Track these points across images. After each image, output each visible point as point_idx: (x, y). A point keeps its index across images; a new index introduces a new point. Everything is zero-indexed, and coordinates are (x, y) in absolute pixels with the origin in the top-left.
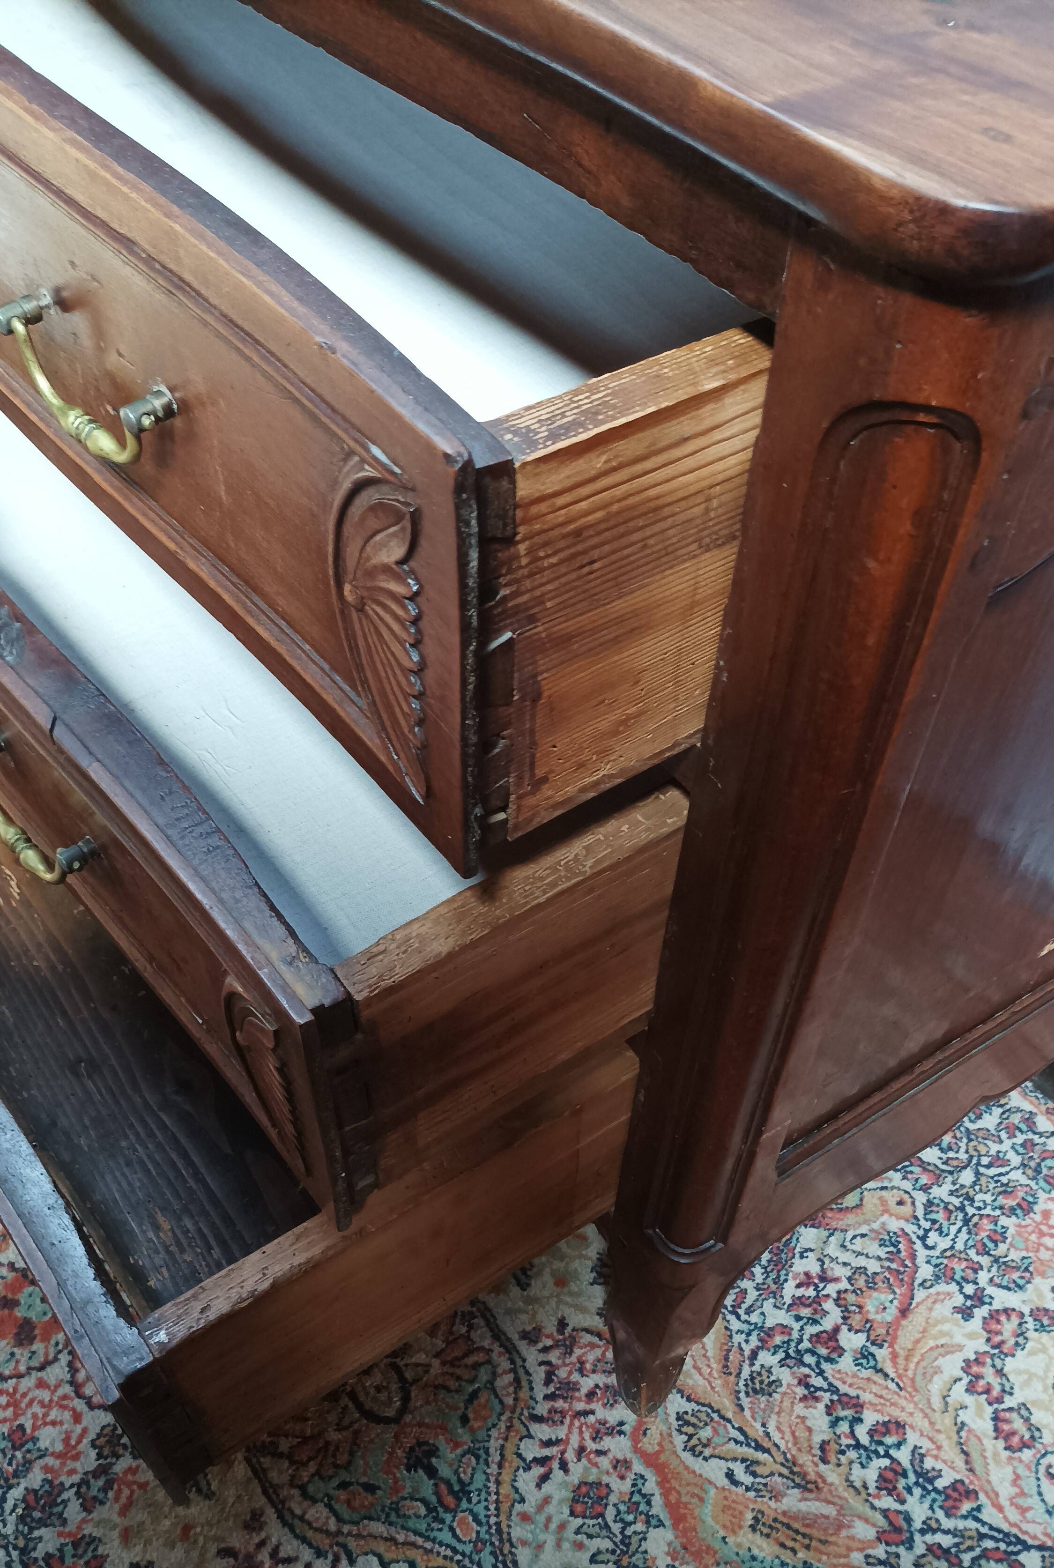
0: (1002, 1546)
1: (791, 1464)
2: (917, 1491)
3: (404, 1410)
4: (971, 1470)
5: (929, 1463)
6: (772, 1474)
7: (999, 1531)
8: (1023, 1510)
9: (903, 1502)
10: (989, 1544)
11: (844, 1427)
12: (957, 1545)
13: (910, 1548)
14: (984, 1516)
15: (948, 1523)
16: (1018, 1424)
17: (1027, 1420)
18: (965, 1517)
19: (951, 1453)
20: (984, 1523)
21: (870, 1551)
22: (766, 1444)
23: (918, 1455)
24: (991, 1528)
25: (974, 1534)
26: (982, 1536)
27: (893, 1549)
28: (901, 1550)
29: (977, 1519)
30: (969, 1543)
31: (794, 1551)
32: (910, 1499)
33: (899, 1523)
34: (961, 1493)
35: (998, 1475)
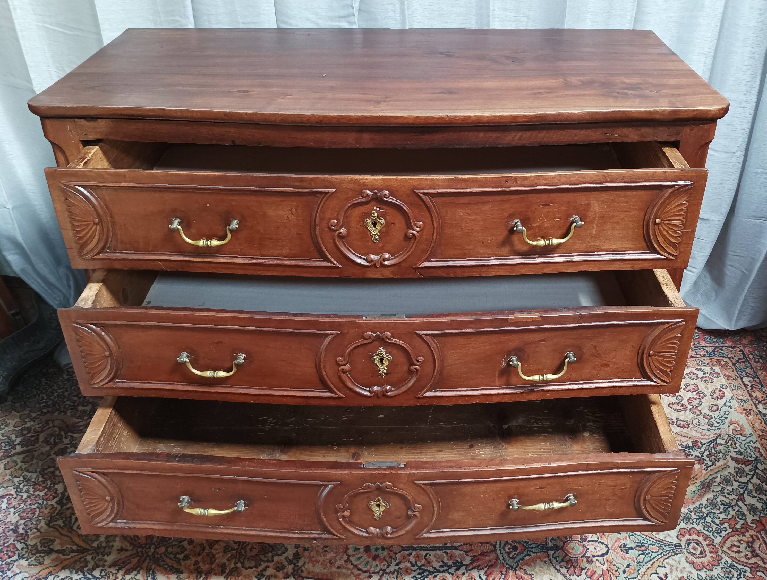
0: (713, 444)
2: (691, 451)
3: (607, 546)
4: (690, 438)
5: (684, 444)
7: (709, 442)
8: (705, 435)
9: (692, 455)
10: (712, 446)
12: (709, 452)
13: (706, 461)
14: (704, 443)
15: (702, 450)
16: (682, 423)
17: (681, 420)
18: (702, 446)
19: (683, 439)
20: (705, 444)
21: (703, 468)
23: (681, 445)
24: (708, 443)
25: (707, 447)
26: (709, 446)
27: (704, 464)
28: (705, 462)
29: (704, 444)
30: (710, 449)
31: (696, 482)
32: (692, 453)
33: (698, 458)
34: (695, 443)
35: (694, 434)
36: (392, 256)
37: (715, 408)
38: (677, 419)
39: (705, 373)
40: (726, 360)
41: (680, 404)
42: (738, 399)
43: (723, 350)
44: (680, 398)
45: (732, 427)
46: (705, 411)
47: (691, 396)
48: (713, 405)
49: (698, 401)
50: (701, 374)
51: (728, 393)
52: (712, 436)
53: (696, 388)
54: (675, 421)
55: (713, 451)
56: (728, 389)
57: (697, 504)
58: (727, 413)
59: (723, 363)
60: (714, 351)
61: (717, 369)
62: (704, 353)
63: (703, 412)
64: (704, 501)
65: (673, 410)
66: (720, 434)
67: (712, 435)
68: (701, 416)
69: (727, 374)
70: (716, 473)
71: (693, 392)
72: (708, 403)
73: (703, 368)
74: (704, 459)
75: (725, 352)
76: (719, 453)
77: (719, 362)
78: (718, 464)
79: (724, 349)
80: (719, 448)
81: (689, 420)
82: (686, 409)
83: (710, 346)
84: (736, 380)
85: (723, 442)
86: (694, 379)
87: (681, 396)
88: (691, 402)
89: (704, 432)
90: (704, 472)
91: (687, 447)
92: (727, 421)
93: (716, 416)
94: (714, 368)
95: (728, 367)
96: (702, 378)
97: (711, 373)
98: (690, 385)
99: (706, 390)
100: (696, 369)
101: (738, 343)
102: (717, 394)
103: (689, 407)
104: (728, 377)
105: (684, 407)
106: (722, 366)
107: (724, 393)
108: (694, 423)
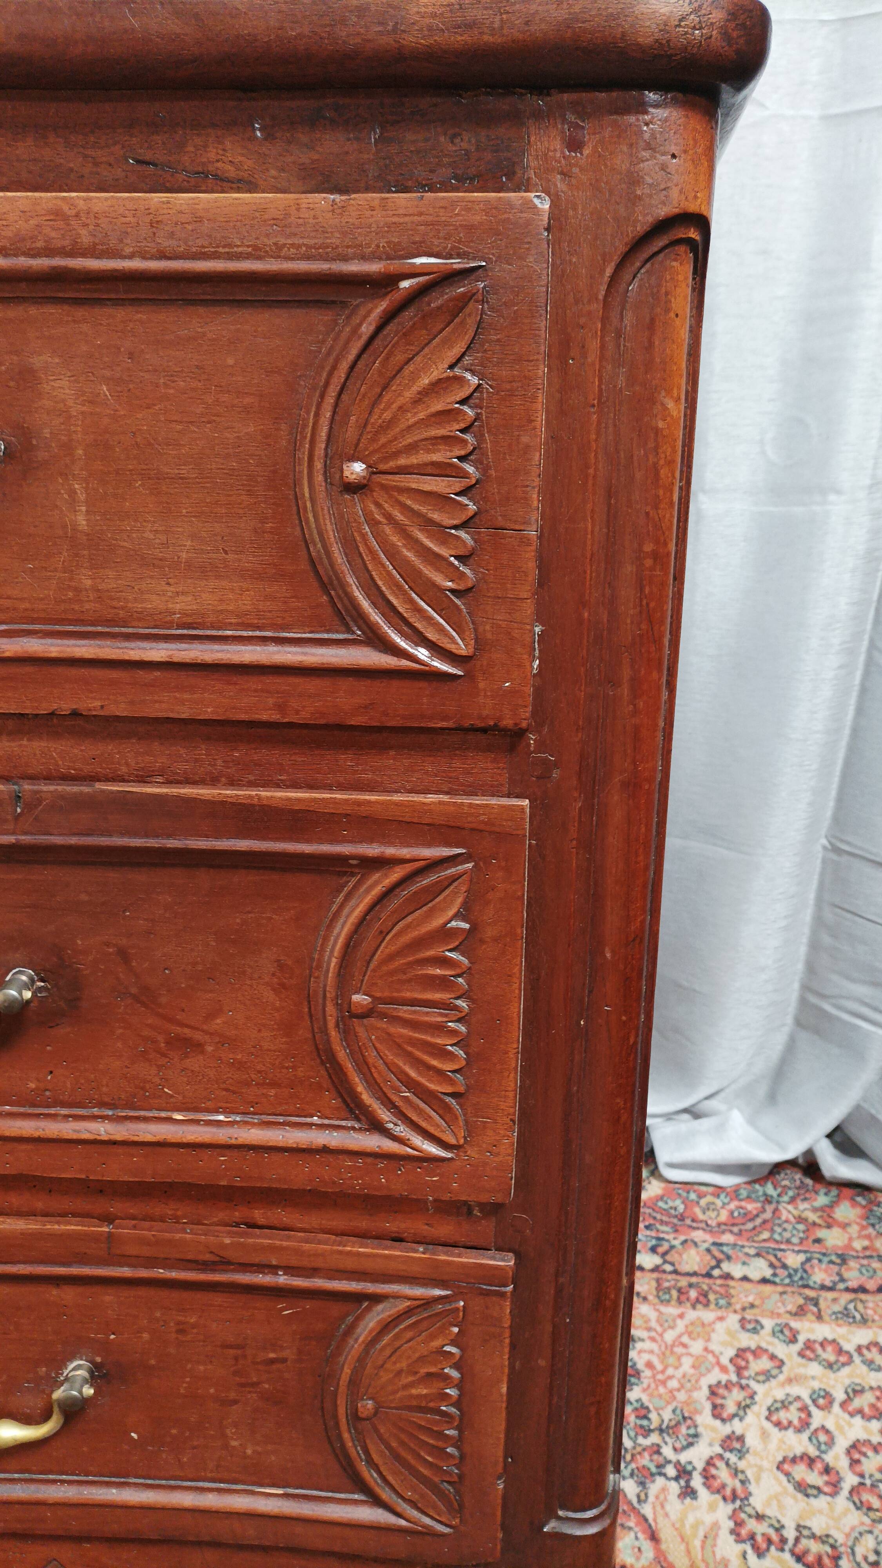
38: (799, 1528)
41: (819, 1466)
44: (823, 1438)
47: (863, 1436)
54: (790, 1534)
65: (790, 1488)
81: (840, 1538)
82: (835, 1486)
87: (827, 1432)
88: (858, 1462)
98: (862, 1391)
103: (850, 1480)
105: (833, 1478)
108: (860, 1551)
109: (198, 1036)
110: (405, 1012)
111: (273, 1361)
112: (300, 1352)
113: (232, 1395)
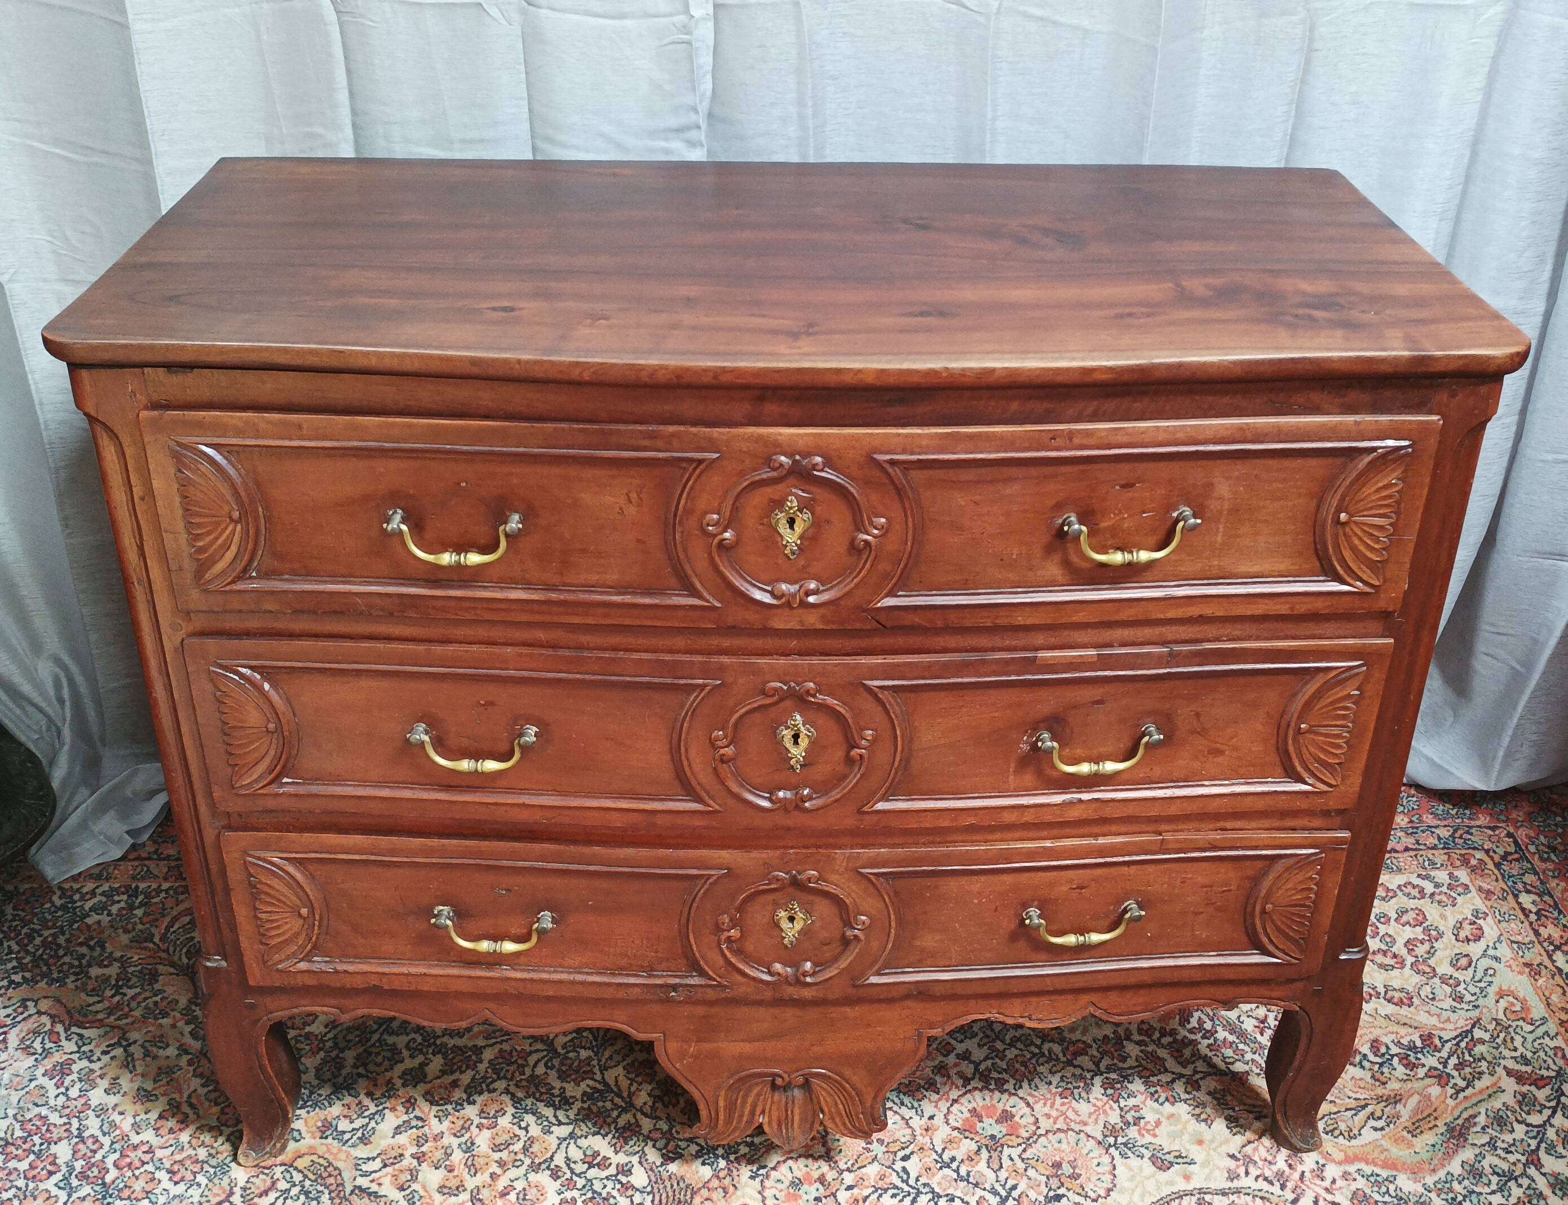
0: (1466, 1040)
1: (1379, 1099)
2: (1419, 1055)
4: (1416, 1028)
5: (1405, 1042)
6: (1383, 1111)
7: (1457, 1037)
8: (1448, 1020)
9: (1424, 1065)
10: (1463, 1045)
11: (1365, 1063)
12: (1458, 1058)
13: (1453, 1077)
14: (1446, 1038)
15: (1444, 1054)
16: (1397, 995)
17: (1395, 989)
18: (1443, 1046)
19: (1403, 1031)
20: (1450, 1040)
21: (1449, 1095)
22: (1363, 1103)
23: (1398, 1044)
24: (1454, 1039)
25: (1454, 1048)
26: (1458, 1044)
27: (1451, 1085)
28: (1453, 1081)
29: (1447, 1041)
30: (1459, 1052)
31: (1436, 1126)
32: (1423, 1061)
33: (1436, 1073)
34: (1427, 1038)
35: (1424, 1018)
36: (823, 585)
37: (1464, 962)
38: (1385, 986)
39: (1437, 885)
40: (1479, 855)
41: (1389, 954)
42: (1512, 942)
43: (1471, 834)
44: (1388, 940)
45: (1503, 1004)
46: (1444, 969)
47: (1412, 936)
48: (1459, 956)
49: (1427, 946)
50: (1429, 887)
51: (1490, 929)
52: (1461, 1023)
53: (1420, 918)
54: (1382, 990)
55: (1467, 1057)
56: (1489, 919)
57: (1441, 1174)
58: (1491, 972)
59: (1473, 862)
60: (1452, 836)
61: (1463, 875)
62: (1432, 841)
63: (1440, 971)
64: (1455, 1167)
65: (1375, 967)
66: (1479, 1020)
67: (1461, 1020)
68: (1436, 980)
69: (1485, 886)
70: (1476, 1105)
71: (1414, 926)
72: (1448, 952)
73: (1433, 873)
74: (1448, 1075)
75: (1477, 838)
76: (1479, 1060)
77: (1465, 861)
78: (1479, 1085)
79: (1473, 831)
80: (1479, 1049)
81: (1411, 989)
82: (1402, 964)
83: (1445, 826)
84: (1505, 899)
85: (1486, 1036)
86: (1415, 898)
87: (1390, 936)
88: (1412, 950)
89: (1445, 1015)
90: (1450, 1102)
91: (1412, 1047)
92: (1492, 991)
93: (1468, 979)
94: (1456, 873)
95: (1486, 871)
96: (1432, 895)
97: (1449, 884)
98: (1407, 911)
99: (1443, 922)
100: (1419, 876)
101: (1503, 818)
102: (1467, 931)
103: (1410, 960)
104: (1488, 894)
105: (1400, 960)
106: (1473, 870)
107: (1480, 928)
108: (1422, 994)
109: (1224, 747)
110: (1323, 730)
111: (1224, 891)
112: (1239, 885)
113: (1201, 910)
